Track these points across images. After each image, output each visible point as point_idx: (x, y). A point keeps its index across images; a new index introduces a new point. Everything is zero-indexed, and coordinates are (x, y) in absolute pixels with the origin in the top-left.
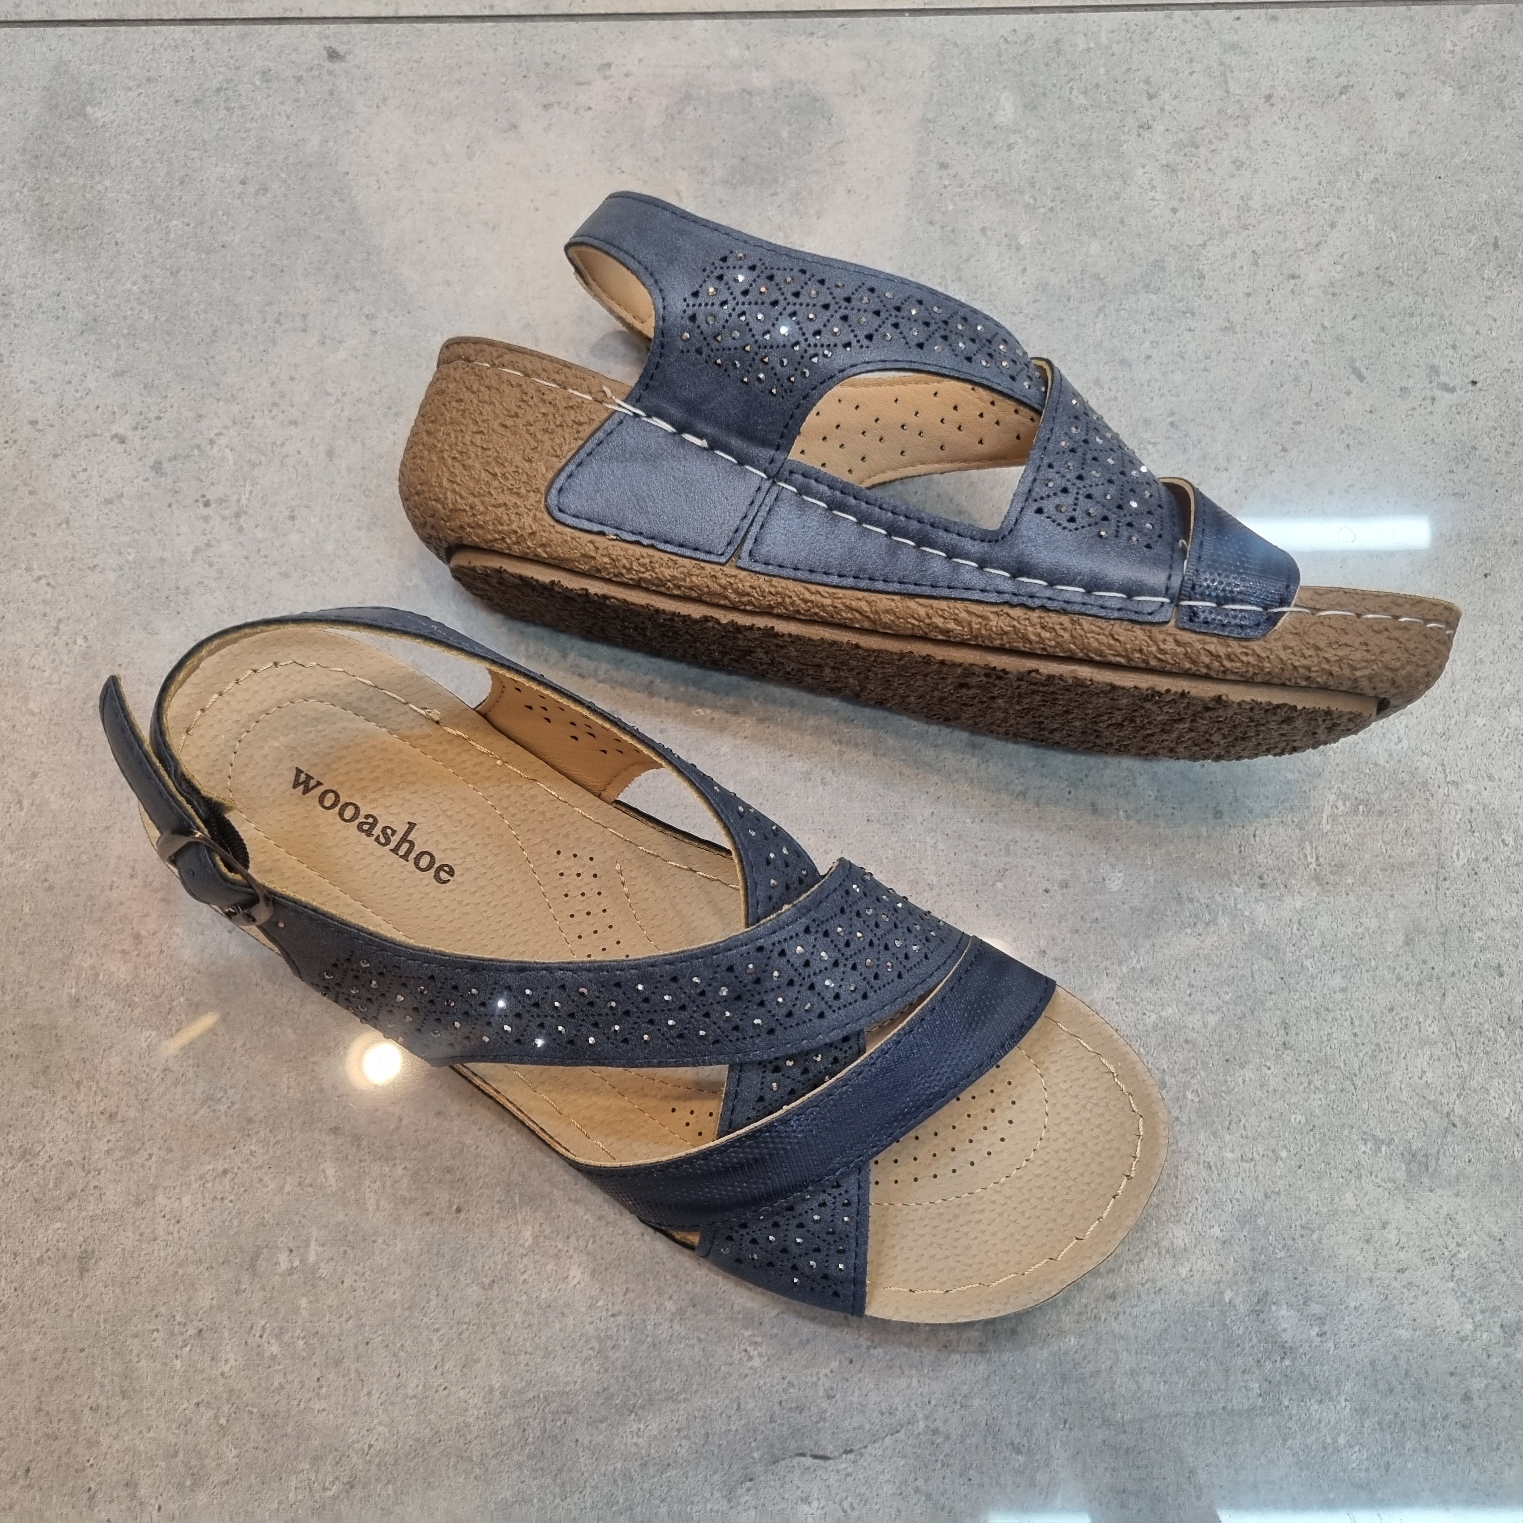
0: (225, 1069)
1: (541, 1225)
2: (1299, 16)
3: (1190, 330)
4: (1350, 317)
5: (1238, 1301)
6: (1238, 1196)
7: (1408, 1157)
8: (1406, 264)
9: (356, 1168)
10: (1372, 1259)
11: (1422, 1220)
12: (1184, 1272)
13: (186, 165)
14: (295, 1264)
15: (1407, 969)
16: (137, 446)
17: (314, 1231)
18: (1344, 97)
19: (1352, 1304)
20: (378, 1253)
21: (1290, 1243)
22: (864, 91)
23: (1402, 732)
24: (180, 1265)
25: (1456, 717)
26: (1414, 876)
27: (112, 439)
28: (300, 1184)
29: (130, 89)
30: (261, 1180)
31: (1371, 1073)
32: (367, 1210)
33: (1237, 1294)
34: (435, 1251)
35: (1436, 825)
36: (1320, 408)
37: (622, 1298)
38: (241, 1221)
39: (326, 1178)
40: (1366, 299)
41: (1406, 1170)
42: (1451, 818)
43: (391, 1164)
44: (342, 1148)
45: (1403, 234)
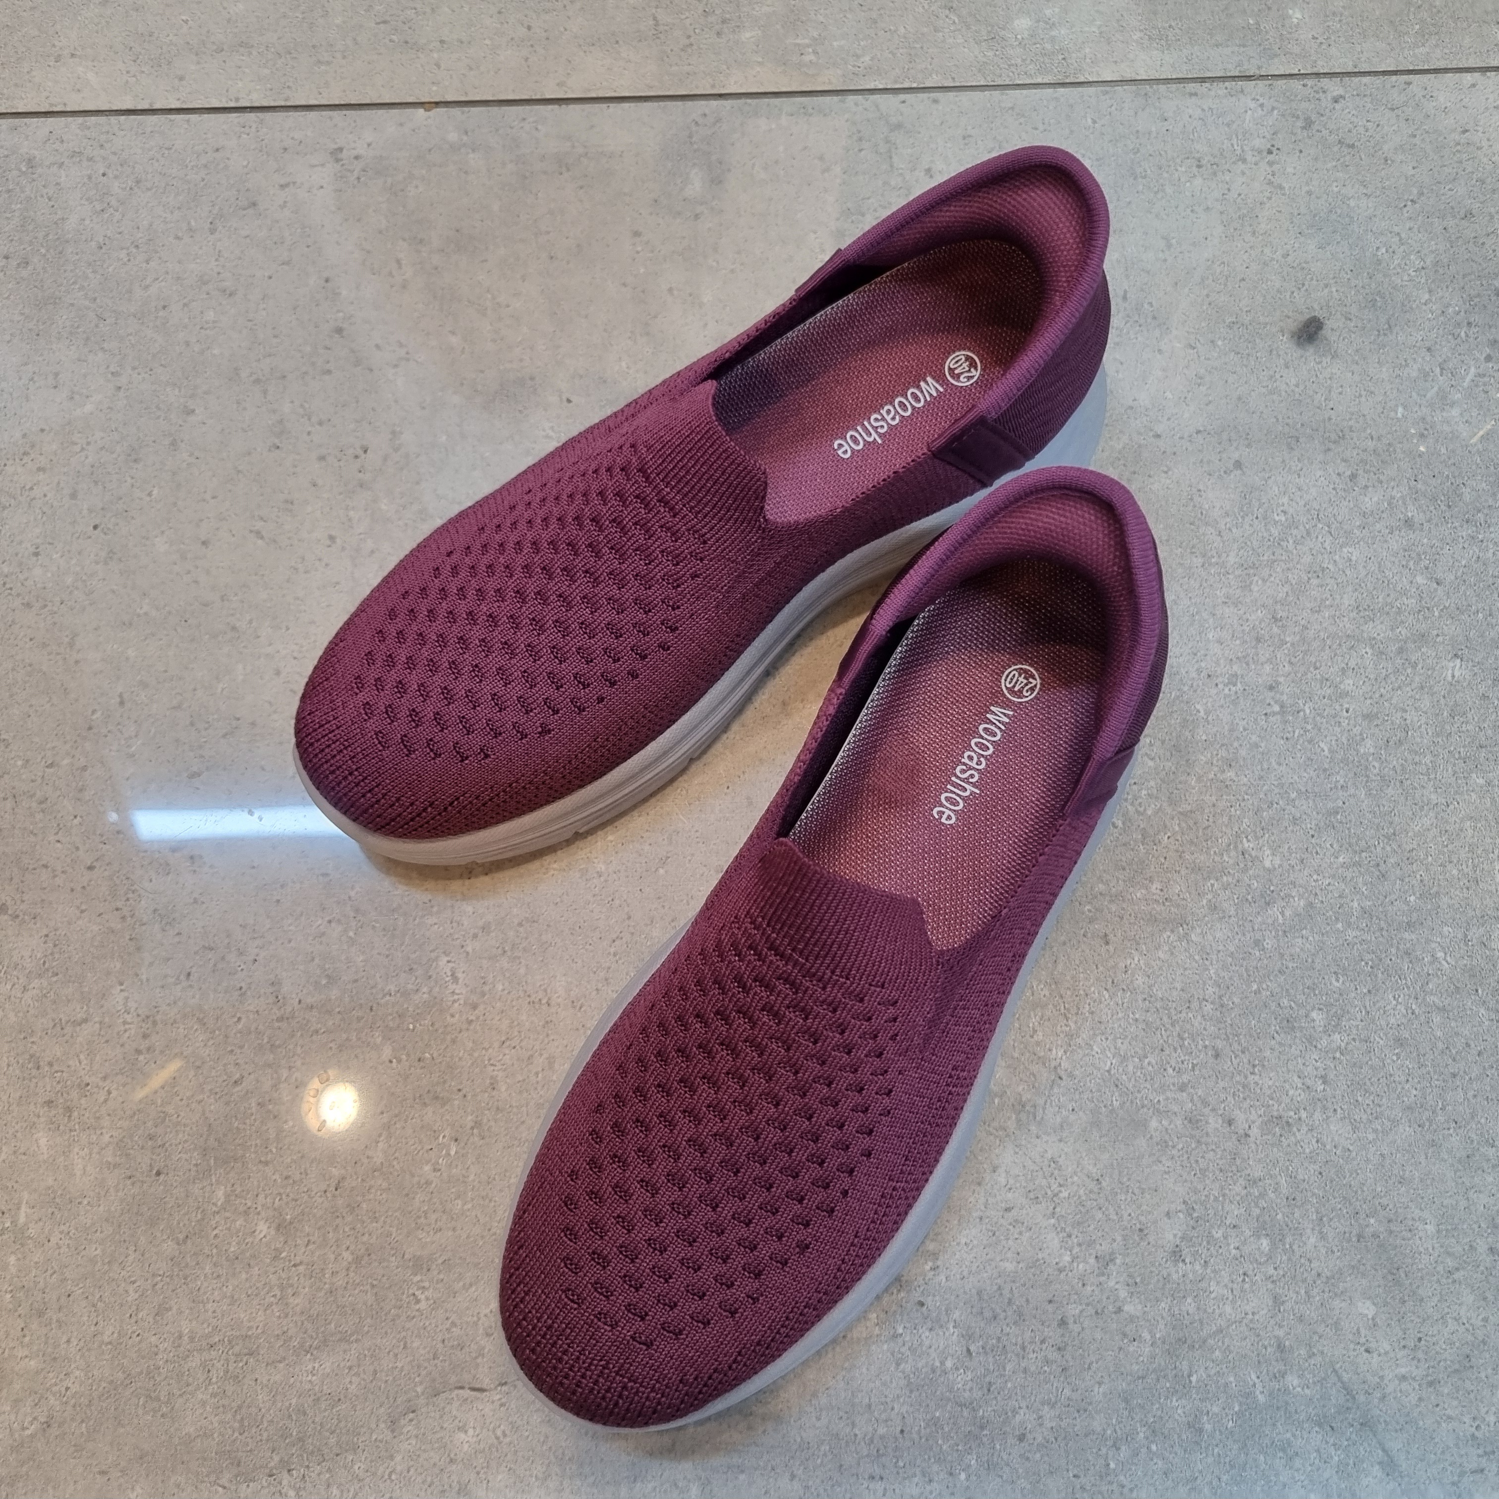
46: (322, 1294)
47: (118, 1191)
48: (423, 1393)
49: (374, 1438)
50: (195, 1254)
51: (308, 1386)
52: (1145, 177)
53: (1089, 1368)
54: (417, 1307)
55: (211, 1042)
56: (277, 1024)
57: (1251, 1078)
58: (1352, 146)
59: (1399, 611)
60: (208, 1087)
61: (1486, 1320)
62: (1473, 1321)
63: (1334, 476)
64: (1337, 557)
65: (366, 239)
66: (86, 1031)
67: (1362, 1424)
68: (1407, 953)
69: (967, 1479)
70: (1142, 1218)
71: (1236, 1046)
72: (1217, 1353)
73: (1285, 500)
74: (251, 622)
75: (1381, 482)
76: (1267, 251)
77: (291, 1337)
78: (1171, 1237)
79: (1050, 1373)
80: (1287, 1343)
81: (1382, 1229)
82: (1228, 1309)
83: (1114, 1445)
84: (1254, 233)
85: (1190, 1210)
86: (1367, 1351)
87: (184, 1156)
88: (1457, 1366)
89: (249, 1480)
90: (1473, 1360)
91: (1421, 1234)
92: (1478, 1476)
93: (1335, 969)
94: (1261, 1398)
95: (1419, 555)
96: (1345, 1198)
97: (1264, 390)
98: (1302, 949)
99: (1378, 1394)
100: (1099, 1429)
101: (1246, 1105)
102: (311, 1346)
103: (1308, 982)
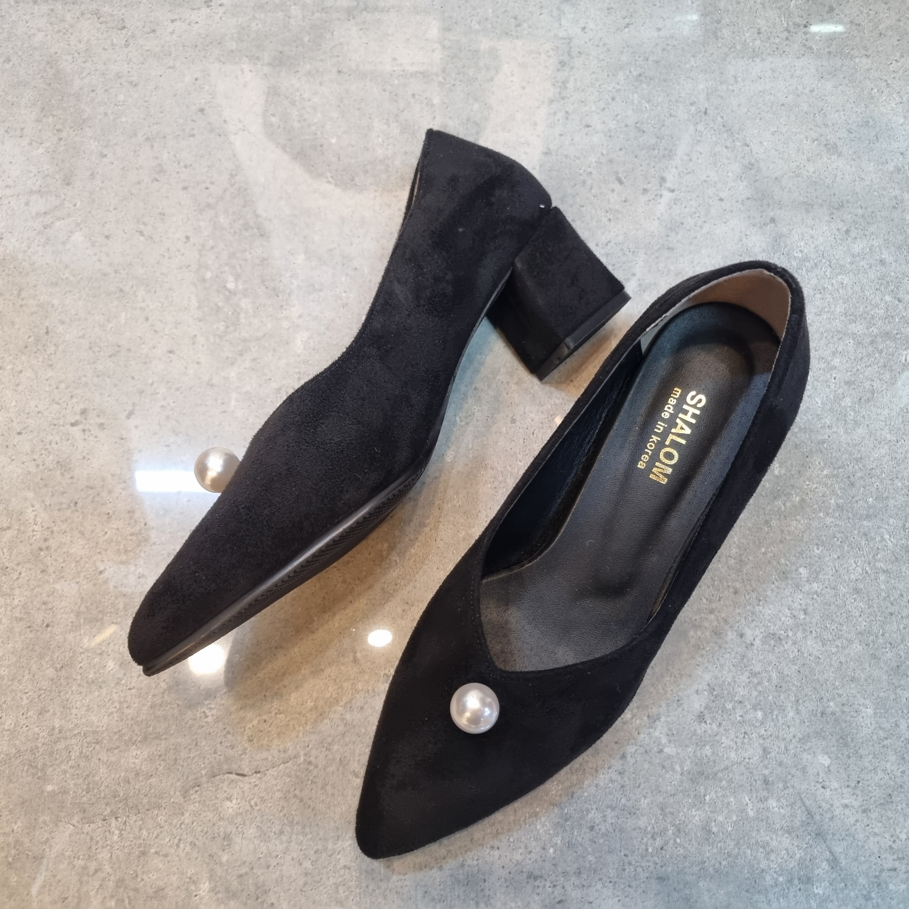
46: (146, 708)
47: (20, 636)
48: (205, 775)
49: (172, 800)
50: (67, 678)
51: (132, 766)
52: (723, 39)
53: (639, 787)
54: (206, 720)
55: (88, 546)
56: (130, 537)
57: (757, 608)
58: (859, 25)
59: (873, 317)
60: (82, 574)
61: (903, 772)
62: (894, 773)
63: (835, 231)
64: (834, 281)
65: (223, 55)
66: (9, 534)
67: (816, 834)
68: (865, 534)
69: (554, 853)
70: (680, 693)
71: (748, 587)
72: (724, 782)
73: (802, 244)
74: (132, 287)
75: (866, 236)
76: (800, 88)
77: (124, 734)
78: (698, 707)
79: (613, 788)
80: (770, 779)
81: (838, 710)
82: (733, 755)
83: (652, 837)
84: (792, 76)
85: (712, 689)
86: (823, 787)
87: (64, 616)
88: (882, 801)
89: (91, 822)
90: (893, 797)
91: (863, 714)
92: (892, 873)
93: (817, 541)
94: (751, 813)
95: (888, 282)
96: (814, 689)
97: (792, 174)
98: (796, 528)
99: (829, 815)
100: (643, 826)
101: (753, 625)
102: (136, 741)
103: (799, 549)
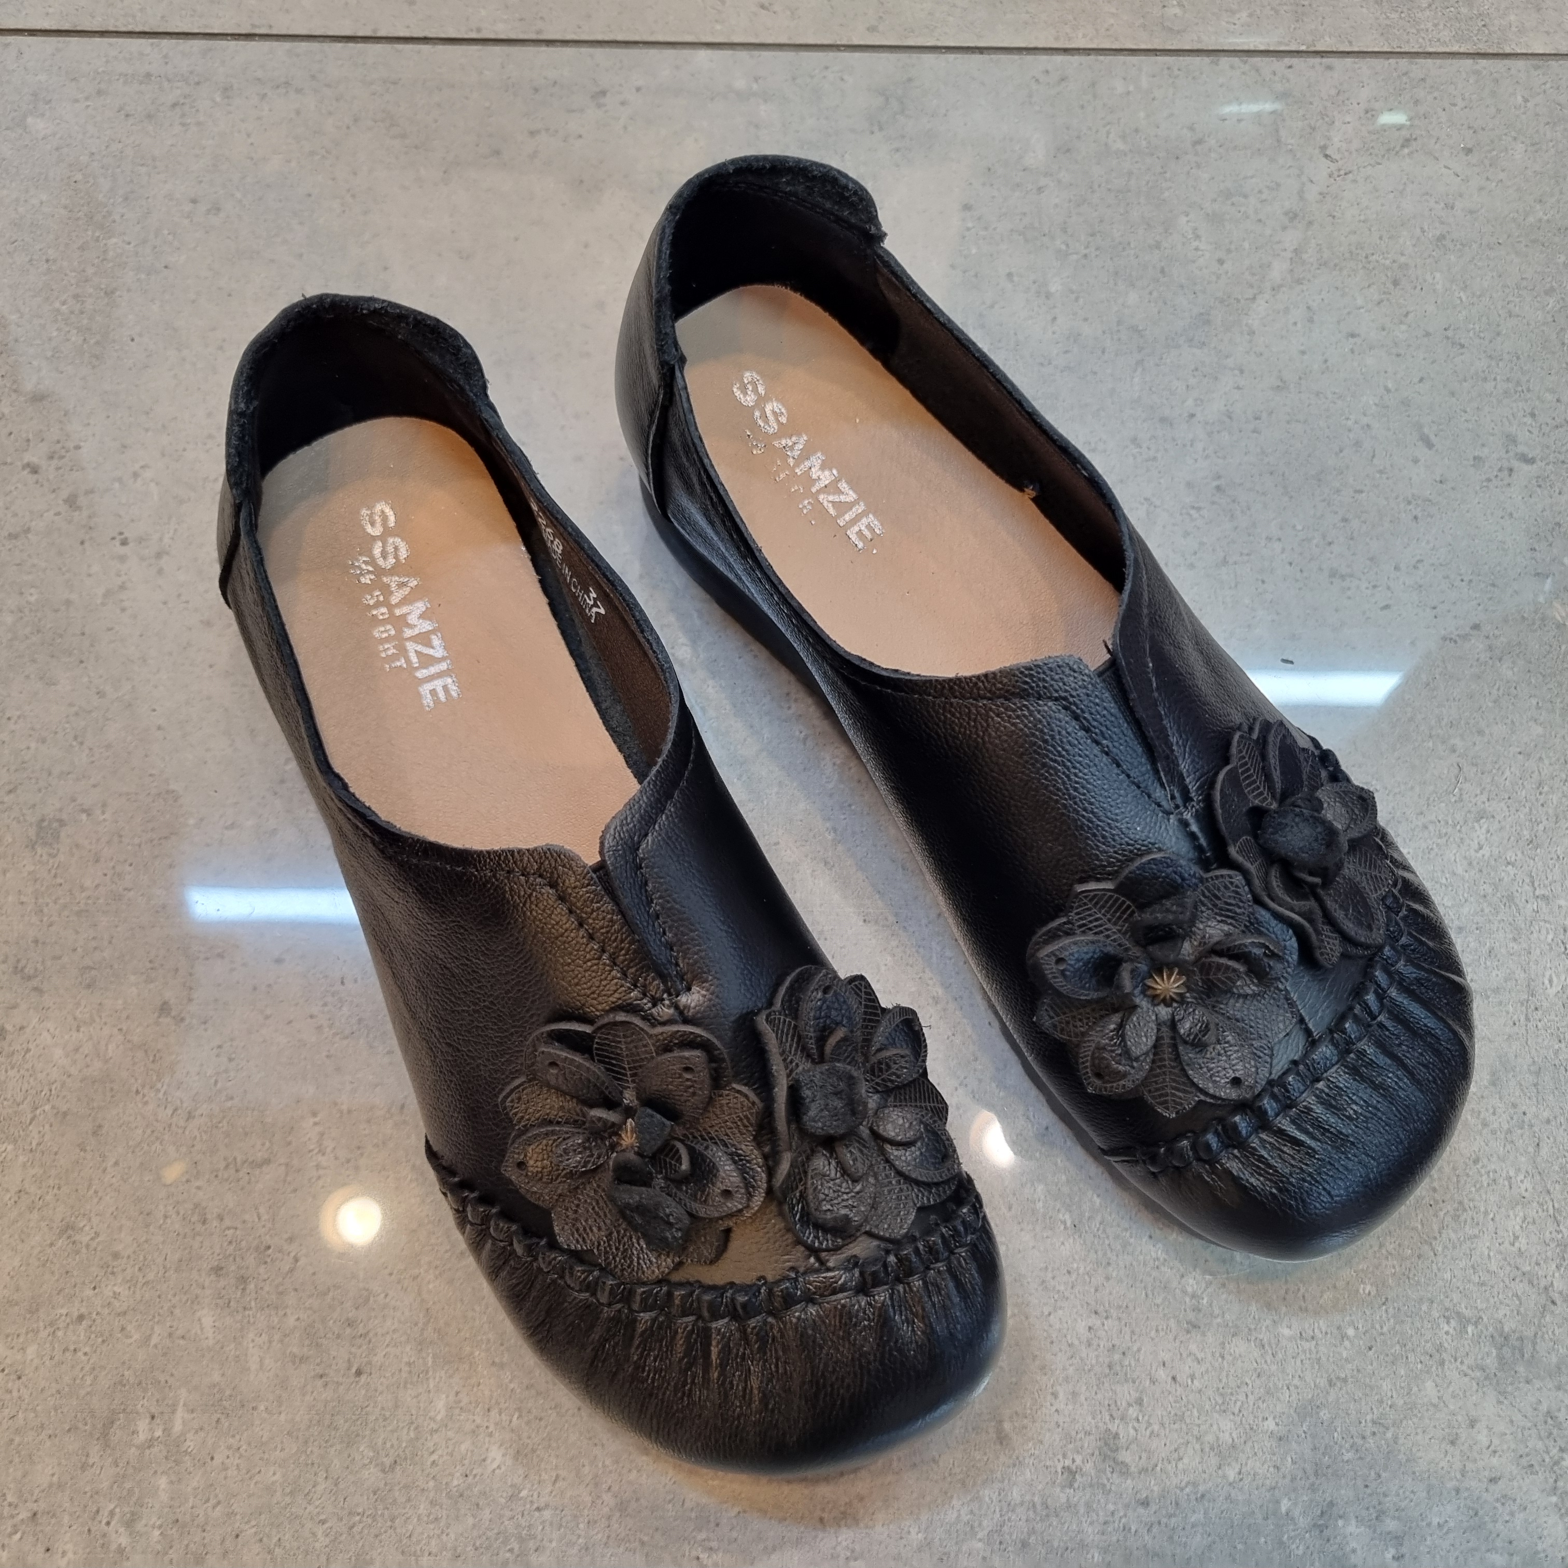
0: (91, 1192)
1: (457, 1393)
2: (1357, 66)
3: (1238, 388)
4: (1416, 380)
5: (1296, 1513)
6: (1296, 1381)
7: (1500, 1340)
8: (1477, 327)
9: (239, 1317)
10: (1458, 1465)
11: (1517, 1417)
12: (1231, 1474)
13: (132, 181)
14: (159, 1433)
15: (1494, 1114)
16: (51, 477)
17: (183, 1392)
18: (1406, 151)
19: (1435, 1521)
20: (257, 1422)
21: (1360, 1442)
22: (881, 129)
23: (1482, 837)
24: (17, 1431)
25: (1545, 822)
26: (1500, 1003)
27: (24, 468)
28: (170, 1335)
29: (77, 101)
30: (123, 1329)
31: (1453, 1236)
32: (249, 1369)
33: (1296, 1504)
34: (327, 1422)
35: (1525, 945)
36: (1384, 476)
37: (549, 1489)
38: (96, 1378)
39: (202, 1329)
40: (1433, 362)
41: (1498, 1355)
42: (1542, 938)
43: (281, 1313)
44: (223, 1292)
45: (1474, 294)
